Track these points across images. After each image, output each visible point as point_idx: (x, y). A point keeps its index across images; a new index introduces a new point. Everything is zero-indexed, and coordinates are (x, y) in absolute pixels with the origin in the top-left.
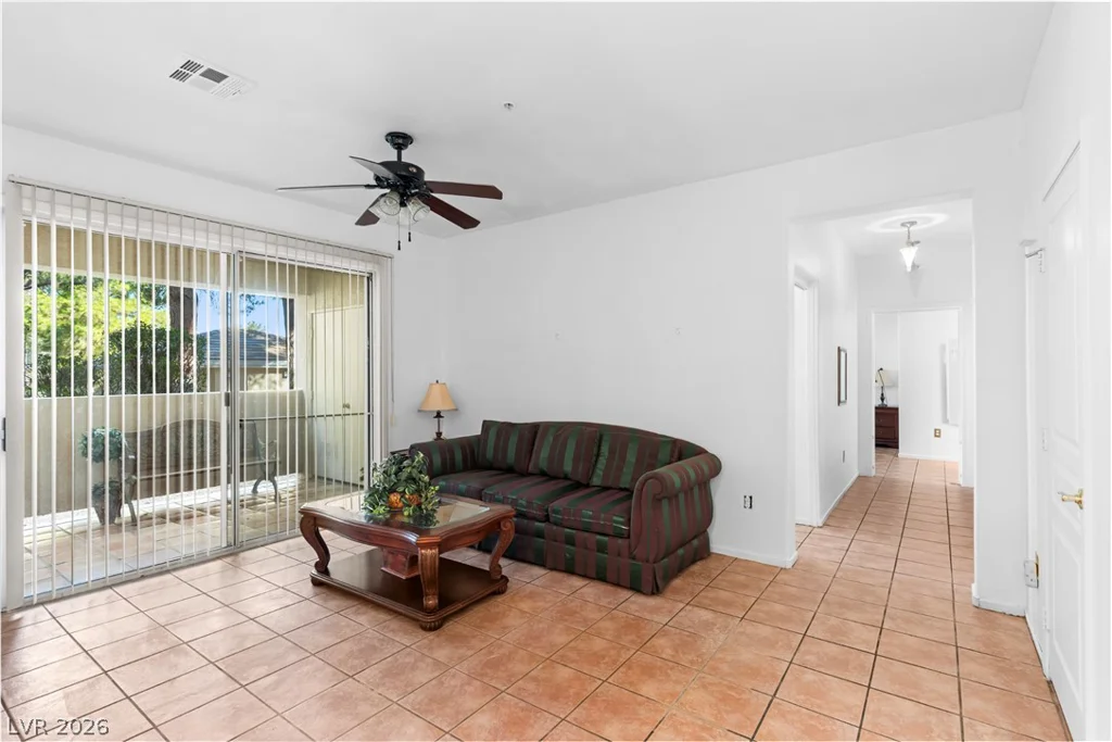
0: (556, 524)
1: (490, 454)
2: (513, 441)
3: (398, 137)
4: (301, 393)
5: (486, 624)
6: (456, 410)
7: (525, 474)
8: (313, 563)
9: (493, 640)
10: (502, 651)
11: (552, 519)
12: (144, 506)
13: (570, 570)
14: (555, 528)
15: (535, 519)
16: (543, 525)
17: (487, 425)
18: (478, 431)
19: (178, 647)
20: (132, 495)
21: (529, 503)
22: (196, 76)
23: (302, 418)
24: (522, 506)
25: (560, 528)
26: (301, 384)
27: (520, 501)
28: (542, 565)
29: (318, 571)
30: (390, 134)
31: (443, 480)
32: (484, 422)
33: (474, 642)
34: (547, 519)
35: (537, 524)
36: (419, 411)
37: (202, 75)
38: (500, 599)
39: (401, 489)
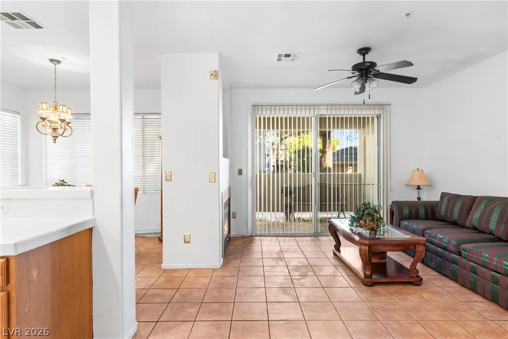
0: (465, 258)
1: (443, 211)
2: (458, 205)
3: (363, 50)
4: (360, 175)
5: (396, 294)
6: (430, 185)
7: (463, 227)
8: (334, 245)
9: (393, 301)
10: (393, 307)
11: (462, 255)
12: (297, 215)
13: (474, 289)
14: (464, 260)
15: (452, 252)
16: (457, 257)
17: (443, 195)
18: (438, 199)
19: (281, 259)
20: (295, 211)
21: (449, 242)
22: (283, 58)
23: (360, 185)
24: (444, 242)
25: (468, 261)
26: (360, 171)
27: (444, 240)
28: (456, 282)
29: (336, 249)
30: (359, 50)
31: (407, 222)
32: (442, 193)
33: (383, 298)
34: (460, 254)
35: (454, 255)
36: (406, 185)
37: (285, 56)
38: (414, 287)
39: (364, 218)
